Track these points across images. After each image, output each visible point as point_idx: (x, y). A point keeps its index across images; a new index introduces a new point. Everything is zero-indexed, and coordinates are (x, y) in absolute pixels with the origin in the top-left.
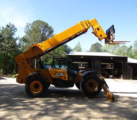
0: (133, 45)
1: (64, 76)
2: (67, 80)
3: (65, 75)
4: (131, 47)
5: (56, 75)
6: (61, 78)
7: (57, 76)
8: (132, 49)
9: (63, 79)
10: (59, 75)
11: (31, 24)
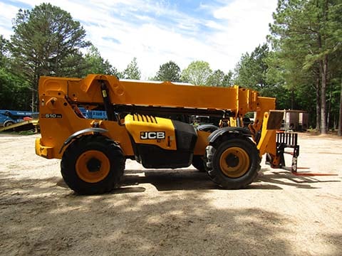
0: (233, 71)
1: (167, 138)
2: (175, 149)
3: (169, 137)
4: (230, 74)
5: (146, 137)
6: (158, 144)
7: (148, 138)
8: (232, 78)
9: (164, 146)
10: (152, 135)
11: (30, 11)
